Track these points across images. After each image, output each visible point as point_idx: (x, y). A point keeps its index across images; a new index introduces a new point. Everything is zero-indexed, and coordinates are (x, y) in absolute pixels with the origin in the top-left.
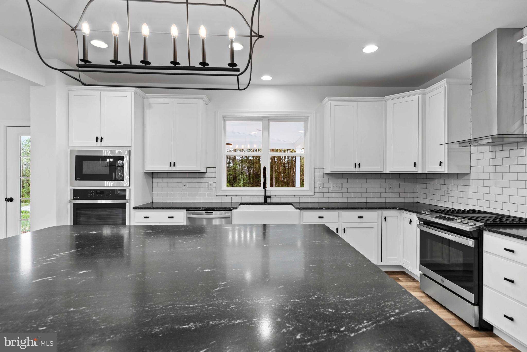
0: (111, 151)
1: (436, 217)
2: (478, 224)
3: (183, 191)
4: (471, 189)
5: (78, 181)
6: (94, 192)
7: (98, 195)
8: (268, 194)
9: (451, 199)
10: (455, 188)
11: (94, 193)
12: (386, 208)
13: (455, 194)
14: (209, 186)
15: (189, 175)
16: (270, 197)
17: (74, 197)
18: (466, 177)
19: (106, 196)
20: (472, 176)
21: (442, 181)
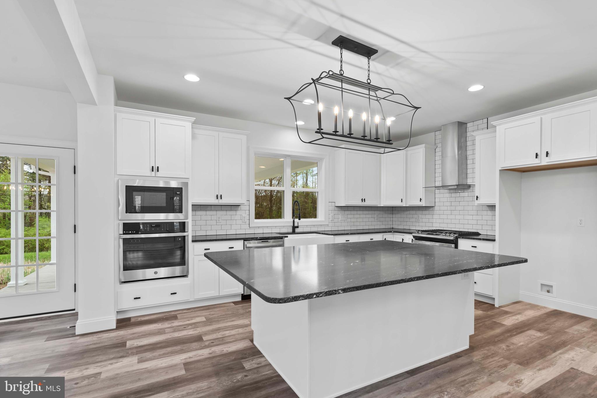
0: (166, 182)
1: (427, 234)
2: (456, 235)
3: (217, 224)
4: (435, 217)
5: (128, 214)
6: (148, 225)
7: (153, 229)
8: (296, 225)
9: (421, 224)
10: (423, 216)
11: (148, 227)
12: (386, 232)
13: (424, 220)
14: (243, 219)
15: (223, 208)
16: (298, 227)
17: (124, 232)
18: (431, 209)
19: (163, 229)
20: (436, 208)
21: (414, 212)
